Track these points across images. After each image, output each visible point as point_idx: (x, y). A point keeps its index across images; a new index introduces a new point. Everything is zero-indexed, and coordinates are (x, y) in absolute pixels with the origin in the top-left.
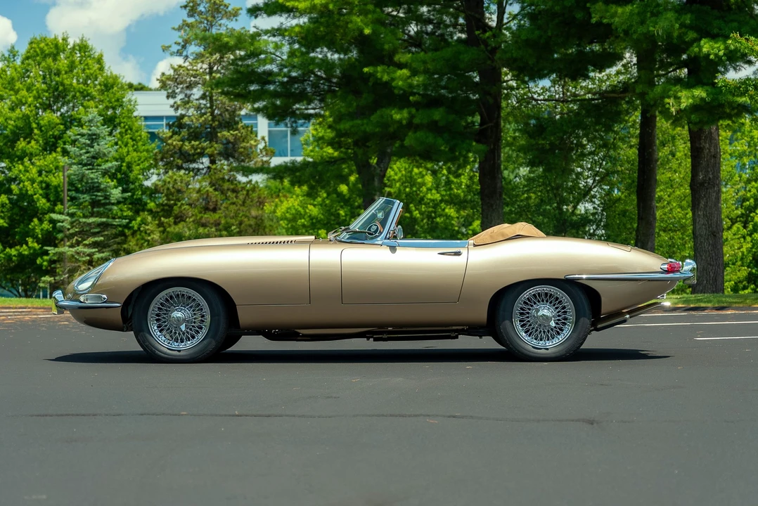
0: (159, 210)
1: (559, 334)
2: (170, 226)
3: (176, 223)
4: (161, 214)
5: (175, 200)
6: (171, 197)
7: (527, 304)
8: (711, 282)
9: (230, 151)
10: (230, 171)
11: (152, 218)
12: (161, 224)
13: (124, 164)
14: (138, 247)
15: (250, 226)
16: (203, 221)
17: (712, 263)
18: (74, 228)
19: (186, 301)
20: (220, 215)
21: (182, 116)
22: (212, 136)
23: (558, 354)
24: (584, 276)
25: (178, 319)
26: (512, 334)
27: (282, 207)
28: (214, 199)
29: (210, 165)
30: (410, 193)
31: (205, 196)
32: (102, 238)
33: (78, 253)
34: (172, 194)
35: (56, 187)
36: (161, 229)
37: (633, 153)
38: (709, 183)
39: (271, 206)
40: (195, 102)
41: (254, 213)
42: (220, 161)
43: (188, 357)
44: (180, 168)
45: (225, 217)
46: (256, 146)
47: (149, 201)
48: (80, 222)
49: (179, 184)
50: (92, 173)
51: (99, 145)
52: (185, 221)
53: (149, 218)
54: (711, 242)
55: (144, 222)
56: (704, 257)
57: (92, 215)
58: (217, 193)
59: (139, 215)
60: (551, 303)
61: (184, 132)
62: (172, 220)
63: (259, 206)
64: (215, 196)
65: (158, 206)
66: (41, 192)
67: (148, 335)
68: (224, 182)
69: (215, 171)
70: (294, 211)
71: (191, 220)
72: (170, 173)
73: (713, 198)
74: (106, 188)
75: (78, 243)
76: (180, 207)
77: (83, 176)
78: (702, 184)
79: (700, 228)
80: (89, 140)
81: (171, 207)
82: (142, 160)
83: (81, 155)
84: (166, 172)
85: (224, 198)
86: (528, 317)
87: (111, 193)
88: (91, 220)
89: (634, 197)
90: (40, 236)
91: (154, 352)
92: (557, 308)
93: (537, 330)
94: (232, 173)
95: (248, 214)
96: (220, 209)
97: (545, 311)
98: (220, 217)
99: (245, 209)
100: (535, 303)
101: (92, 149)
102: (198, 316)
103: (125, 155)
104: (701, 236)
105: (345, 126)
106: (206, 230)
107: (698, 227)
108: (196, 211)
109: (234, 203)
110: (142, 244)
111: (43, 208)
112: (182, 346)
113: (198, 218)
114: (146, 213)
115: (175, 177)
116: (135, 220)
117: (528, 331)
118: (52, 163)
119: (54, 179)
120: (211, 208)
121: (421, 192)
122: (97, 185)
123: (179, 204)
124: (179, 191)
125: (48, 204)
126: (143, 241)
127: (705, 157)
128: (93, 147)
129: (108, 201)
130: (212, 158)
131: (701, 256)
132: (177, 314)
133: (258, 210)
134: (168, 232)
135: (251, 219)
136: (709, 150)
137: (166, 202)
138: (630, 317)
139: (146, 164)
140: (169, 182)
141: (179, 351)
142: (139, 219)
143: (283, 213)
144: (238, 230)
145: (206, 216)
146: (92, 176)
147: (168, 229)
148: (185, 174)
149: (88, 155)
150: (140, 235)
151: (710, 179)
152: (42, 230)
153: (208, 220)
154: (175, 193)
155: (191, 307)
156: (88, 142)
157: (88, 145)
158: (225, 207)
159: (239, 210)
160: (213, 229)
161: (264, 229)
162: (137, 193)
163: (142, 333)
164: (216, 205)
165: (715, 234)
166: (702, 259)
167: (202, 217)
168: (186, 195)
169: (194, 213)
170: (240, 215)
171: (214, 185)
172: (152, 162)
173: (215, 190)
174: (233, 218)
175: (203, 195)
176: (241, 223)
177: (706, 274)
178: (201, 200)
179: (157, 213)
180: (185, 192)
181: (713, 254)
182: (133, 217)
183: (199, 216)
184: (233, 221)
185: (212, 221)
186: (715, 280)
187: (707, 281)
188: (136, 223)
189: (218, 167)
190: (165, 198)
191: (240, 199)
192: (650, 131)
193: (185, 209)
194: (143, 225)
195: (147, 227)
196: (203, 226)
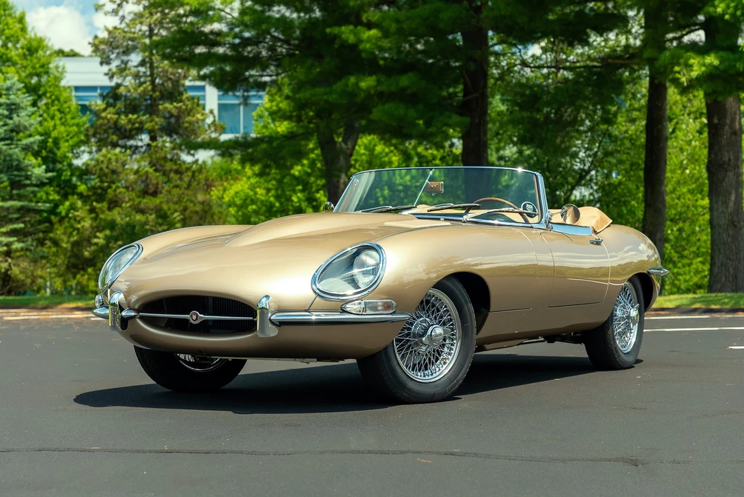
0: (90, 193)
2: (103, 212)
3: (110, 209)
4: (92, 198)
5: (109, 183)
6: (104, 178)
8: (731, 279)
9: (173, 127)
10: (173, 149)
11: (82, 203)
12: (92, 210)
13: (50, 140)
14: (66, 236)
15: (196, 212)
16: (142, 206)
17: (732, 257)
20: (162, 200)
21: (118, 86)
22: (152, 110)
27: (231, 191)
28: (154, 182)
29: (150, 142)
31: (144, 178)
32: (22, 225)
34: (106, 175)
36: (93, 215)
38: (729, 165)
39: (219, 191)
40: (133, 70)
41: (200, 197)
42: (162, 137)
44: (115, 145)
45: (168, 201)
46: (203, 120)
47: (79, 183)
49: (114, 164)
50: (11, 149)
51: (18, 116)
52: (120, 206)
53: (79, 204)
54: (731, 233)
55: (73, 207)
56: (722, 251)
57: (11, 198)
58: (157, 174)
59: (67, 199)
61: (120, 105)
62: (105, 205)
63: (207, 190)
64: (156, 177)
65: (89, 189)
68: (166, 162)
69: (156, 149)
70: (244, 196)
71: (128, 205)
72: (104, 151)
73: (734, 181)
74: (27, 166)
76: (115, 190)
78: (721, 166)
79: (718, 217)
80: (7, 110)
81: (105, 190)
82: (71, 135)
84: (100, 150)
85: (166, 180)
87: (33, 173)
88: (10, 204)
94: (175, 151)
95: (194, 199)
96: (161, 193)
98: (161, 202)
99: (190, 193)
101: (11, 122)
103: (51, 129)
104: (720, 226)
105: (305, 95)
106: (145, 217)
107: (715, 214)
108: (134, 195)
109: (177, 186)
110: (71, 233)
113: (136, 203)
114: (76, 197)
115: (109, 156)
116: (63, 205)
120: (151, 191)
122: (17, 162)
123: (114, 186)
124: (114, 172)
126: (72, 230)
127: (724, 135)
128: (11, 118)
129: (28, 182)
130: (152, 134)
131: (719, 249)
133: (205, 195)
134: (101, 219)
135: (197, 205)
136: (730, 126)
137: (98, 184)
139: (76, 140)
140: (102, 162)
142: (67, 204)
143: (232, 197)
144: (182, 217)
145: (145, 201)
146: (10, 152)
147: (102, 216)
148: (120, 152)
149: (6, 128)
150: (69, 221)
151: (729, 160)
153: (147, 205)
154: (110, 175)
156: (6, 113)
157: (6, 117)
158: (167, 191)
159: (183, 193)
161: (212, 216)
162: (65, 173)
164: (157, 188)
165: (735, 223)
166: (720, 253)
167: (140, 202)
168: (122, 176)
169: (131, 197)
170: (185, 200)
171: (154, 165)
172: (82, 137)
173: (156, 170)
174: (176, 203)
175: (141, 176)
176: (185, 209)
177: (726, 270)
178: (139, 182)
179: (88, 197)
180: (121, 173)
181: (734, 247)
182: (60, 201)
183: (137, 200)
184: (177, 206)
185: (151, 207)
186: (736, 277)
187: (726, 278)
188: (64, 209)
189: (160, 145)
190: (97, 180)
191: (184, 182)
192: (660, 104)
193: (120, 193)
194: (72, 211)
195: (77, 214)
196: (142, 212)
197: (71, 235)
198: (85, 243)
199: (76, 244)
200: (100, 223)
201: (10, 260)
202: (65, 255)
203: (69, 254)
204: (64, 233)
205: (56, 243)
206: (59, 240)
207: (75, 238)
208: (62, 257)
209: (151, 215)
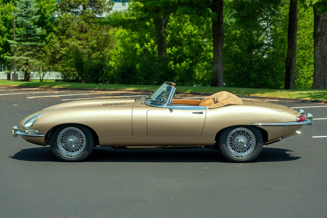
0: (59, 31)
1: (248, 150)
2: (64, 40)
3: (67, 38)
4: (60, 34)
5: (67, 27)
6: (64, 26)
7: (233, 136)
8: (322, 80)
10: (93, 13)
11: (55, 35)
12: (60, 39)
13: (42, 10)
14: (49, 49)
15: (103, 40)
16: (80, 37)
17: (323, 72)
18: (19, 47)
19: (75, 133)
20: (88, 35)
23: (247, 160)
24: (260, 124)
25: (71, 142)
26: (227, 150)
27: (118, 32)
28: (85, 27)
29: (83, 10)
30: (179, 26)
31: (81, 25)
32: (32, 52)
33: (21, 59)
34: (65, 24)
35: (10, 20)
36: (60, 41)
37: (287, 12)
38: (322, 34)
39: (112, 31)
41: (104, 33)
42: (88, 8)
43: (76, 159)
44: (69, 11)
45: (91, 35)
47: (54, 27)
48: (21, 44)
49: (68, 19)
50: (27, 21)
51: (30, 7)
52: (71, 37)
53: (54, 36)
54: (322, 62)
55: (51, 38)
56: (319, 69)
57: (27, 41)
58: (86, 24)
59: (49, 34)
60: (244, 135)
62: (65, 37)
63: (107, 30)
64: (85, 25)
65: (58, 29)
66: (2, 22)
67: (57, 149)
68: (90, 19)
69: (86, 13)
70: (123, 34)
71: (74, 37)
72: (64, 14)
73: (324, 40)
74: (34, 28)
75: (20, 55)
76: (69, 31)
77: (23, 22)
78: (319, 34)
79: (317, 55)
80: (25, 4)
81: (65, 30)
82: (51, 7)
83: (22, 12)
84: (62, 14)
85: (90, 26)
86: (234, 142)
87: (36, 31)
88: (27, 43)
89: (287, 34)
90: (2, 44)
91: (60, 157)
92: (247, 138)
93: (238, 148)
94: (94, 14)
95: (102, 34)
96: (88, 32)
97: (242, 139)
98: (88, 36)
99: (100, 32)
100: (237, 136)
101: (27, 9)
102: (81, 140)
103: (43, 5)
104: (318, 58)
106: (81, 42)
107: (316, 54)
108: (77, 33)
109: (95, 29)
110: (51, 48)
111: (3, 31)
112: (73, 154)
113: (78, 36)
114: (53, 33)
115: (66, 16)
116: (48, 36)
117: (234, 148)
118: (8, 9)
119: (9, 16)
120: (84, 31)
121: (184, 26)
122: (29, 26)
123: (69, 29)
124: (68, 23)
125: (6, 29)
126: (51, 47)
127: (320, 21)
128: (27, 8)
129: (35, 34)
130: (84, 7)
131: (318, 68)
132: (71, 140)
133: (106, 32)
134: (63, 43)
135: (103, 36)
136: (323, 18)
137: (62, 28)
138: (282, 139)
139: (53, 9)
140: (64, 19)
141: (72, 156)
142: (49, 36)
143: (119, 35)
144: (96, 42)
145: (81, 35)
146: (27, 22)
147: (63, 41)
148: (71, 14)
149: (25, 12)
150: (50, 43)
151: (323, 31)
152: (3, 41)
153: (82, 37)
154: (66, 24)
155: (77, 136)
157: (25, 7)
158: (90, 31)
159: (97, 32)
160: (85, 42)
161: (109, 41)
162: (48, 23)
163: (54, 148)
164: (86, 29)
165: (324, 58)
166: (318, 70)
167: (79, 36)
168: (71, 24)
169: (76, 34)
170: (98, 35)
171: (85, 20)
172: (55, 8)
173: (86, 22)
174: (94, 36)
175: (80, 25)
176: (98, 38)
177: (320, 76)
178: (79, 27)
179: (58, 33)
180: (71, 23)
181: (324, 67)
182: (47, 34)
183: (78, 35)
184: (94, 37)
185: (84, 37)
186: (324, 80)
187: (320, 80)
188: (48, 38)
189: (87, 11)
190: (62, 26)
191: (98, 27)
192: (295, 5)
193: (71, 32)
194: (51, 39)
195: (53, 40)
196: (80, 40)
197: (51, 49)
198: (57, 53)
199: (53, 53)
200: (63, 45)
201: (27, 67)
202: (49, 58)
203: (50, 57)
204: (48, 48)
205: (44, 52)
206: (46, 51)
207: (53, 51)
208: (48, 58)
209: (84, 41)
